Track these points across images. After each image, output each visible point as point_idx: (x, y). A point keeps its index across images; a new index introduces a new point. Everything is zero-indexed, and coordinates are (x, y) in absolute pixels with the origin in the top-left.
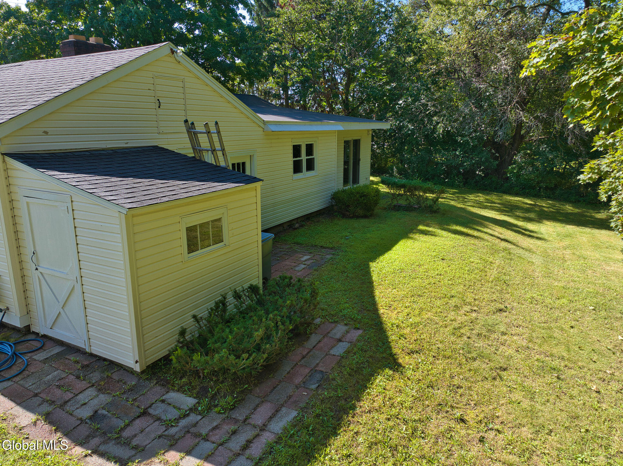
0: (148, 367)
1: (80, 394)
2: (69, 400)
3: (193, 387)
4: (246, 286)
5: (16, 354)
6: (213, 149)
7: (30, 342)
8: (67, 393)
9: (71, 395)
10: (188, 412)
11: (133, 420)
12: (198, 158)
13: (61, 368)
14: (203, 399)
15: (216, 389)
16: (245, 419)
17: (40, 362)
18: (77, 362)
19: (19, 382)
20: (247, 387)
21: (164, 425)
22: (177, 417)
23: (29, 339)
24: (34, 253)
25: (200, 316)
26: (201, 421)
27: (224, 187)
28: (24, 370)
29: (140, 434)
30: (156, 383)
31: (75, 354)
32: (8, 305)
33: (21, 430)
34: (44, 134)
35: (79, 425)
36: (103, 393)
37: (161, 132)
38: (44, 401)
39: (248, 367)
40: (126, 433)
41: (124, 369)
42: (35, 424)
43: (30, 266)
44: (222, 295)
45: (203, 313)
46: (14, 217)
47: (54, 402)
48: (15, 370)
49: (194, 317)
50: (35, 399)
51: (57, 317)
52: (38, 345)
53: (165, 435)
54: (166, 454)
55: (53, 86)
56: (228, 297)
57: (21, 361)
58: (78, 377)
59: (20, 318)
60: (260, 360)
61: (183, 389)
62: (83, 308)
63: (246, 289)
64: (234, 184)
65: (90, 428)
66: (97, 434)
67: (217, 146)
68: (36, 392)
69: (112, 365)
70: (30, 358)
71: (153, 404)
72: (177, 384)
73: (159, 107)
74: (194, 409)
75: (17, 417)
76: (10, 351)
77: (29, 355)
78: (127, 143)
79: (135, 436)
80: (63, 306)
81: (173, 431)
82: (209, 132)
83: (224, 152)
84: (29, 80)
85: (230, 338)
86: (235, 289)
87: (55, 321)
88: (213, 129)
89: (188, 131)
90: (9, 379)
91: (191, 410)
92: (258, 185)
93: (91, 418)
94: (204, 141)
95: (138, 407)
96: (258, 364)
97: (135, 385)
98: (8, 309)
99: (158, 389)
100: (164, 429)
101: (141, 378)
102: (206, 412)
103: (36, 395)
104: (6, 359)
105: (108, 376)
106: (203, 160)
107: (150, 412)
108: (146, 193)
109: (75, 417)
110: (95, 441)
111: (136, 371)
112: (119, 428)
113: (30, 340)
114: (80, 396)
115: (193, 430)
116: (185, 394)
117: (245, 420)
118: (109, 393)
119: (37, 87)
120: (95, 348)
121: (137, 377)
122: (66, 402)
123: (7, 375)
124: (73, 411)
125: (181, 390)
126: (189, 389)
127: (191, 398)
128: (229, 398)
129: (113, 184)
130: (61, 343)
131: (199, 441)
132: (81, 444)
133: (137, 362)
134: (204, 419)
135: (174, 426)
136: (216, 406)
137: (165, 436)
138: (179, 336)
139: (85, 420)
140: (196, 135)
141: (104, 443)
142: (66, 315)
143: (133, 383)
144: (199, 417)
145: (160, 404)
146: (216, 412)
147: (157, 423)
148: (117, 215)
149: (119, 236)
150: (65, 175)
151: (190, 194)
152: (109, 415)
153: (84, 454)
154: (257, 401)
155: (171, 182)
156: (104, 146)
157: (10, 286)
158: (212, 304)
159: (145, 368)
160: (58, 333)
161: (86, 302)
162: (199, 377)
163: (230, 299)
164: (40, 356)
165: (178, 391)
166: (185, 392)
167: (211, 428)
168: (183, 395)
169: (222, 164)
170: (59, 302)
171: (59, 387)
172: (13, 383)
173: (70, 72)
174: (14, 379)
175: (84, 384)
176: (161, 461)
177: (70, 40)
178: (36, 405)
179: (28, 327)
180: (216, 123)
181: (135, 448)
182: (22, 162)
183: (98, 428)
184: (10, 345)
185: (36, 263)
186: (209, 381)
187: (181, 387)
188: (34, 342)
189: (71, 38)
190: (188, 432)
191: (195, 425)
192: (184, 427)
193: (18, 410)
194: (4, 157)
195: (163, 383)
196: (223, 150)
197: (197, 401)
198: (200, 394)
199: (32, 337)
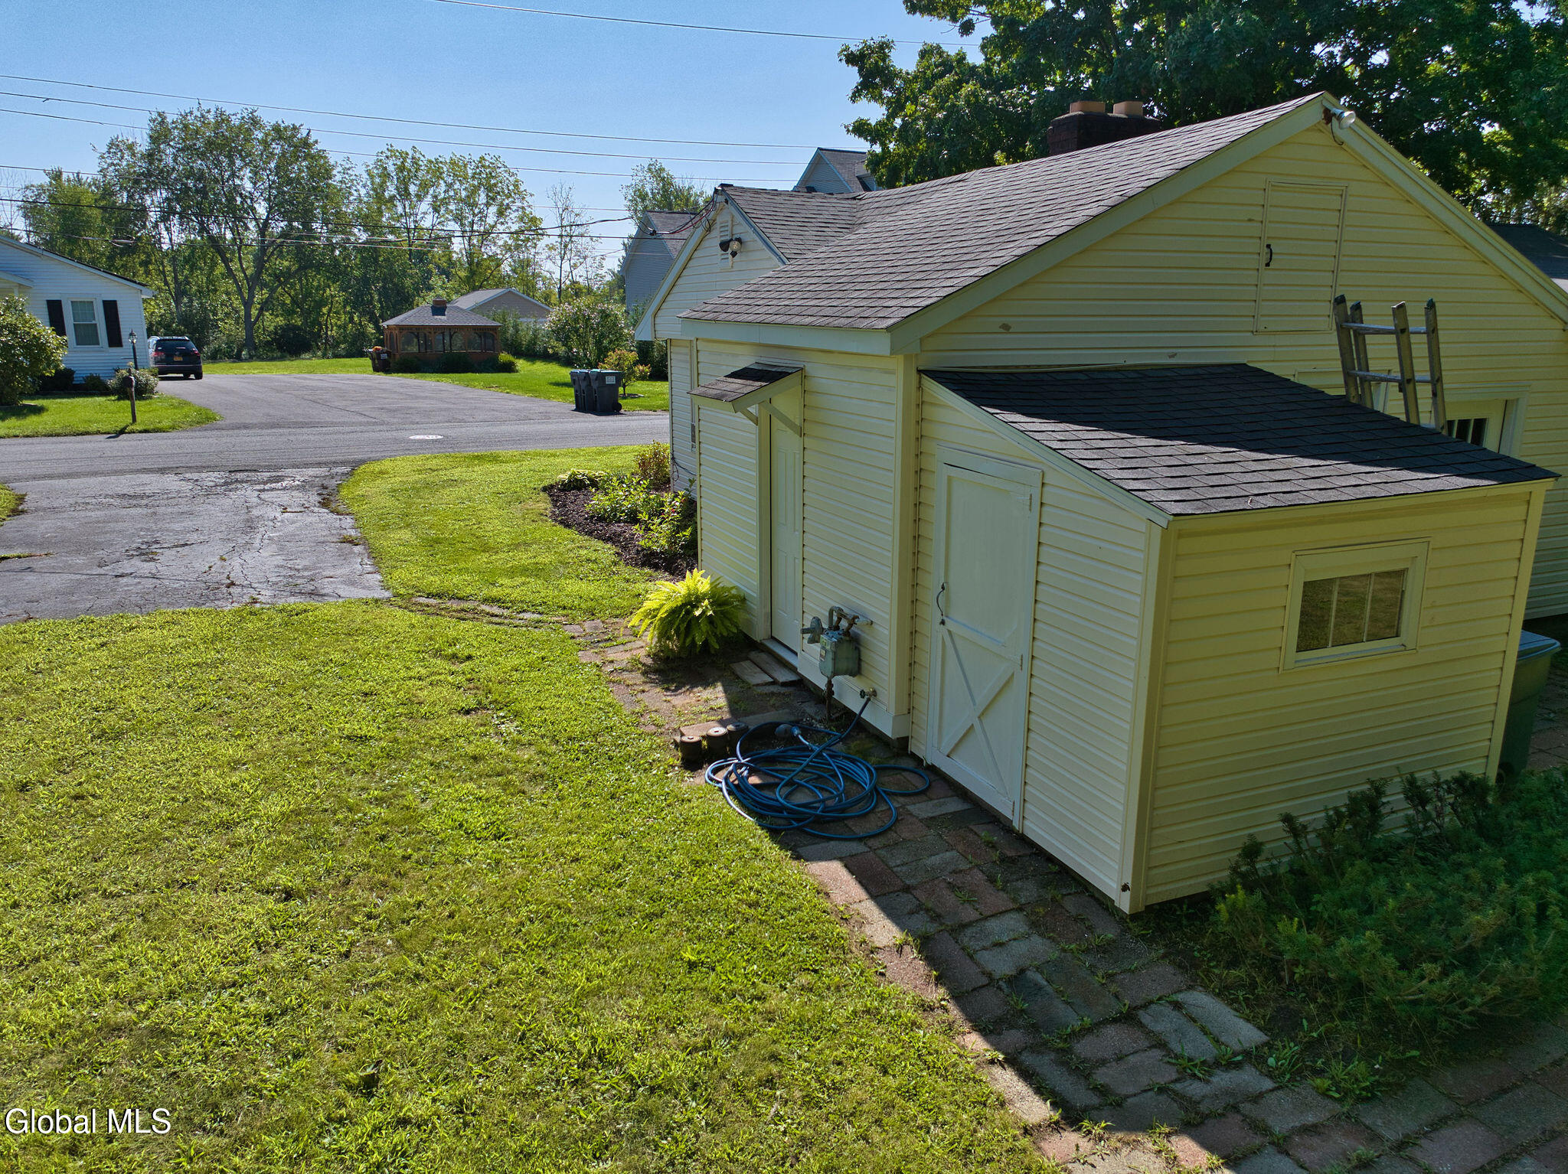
0: (1149, 908)
1: (993, 920)
2: (970, 924)
3: (1257, 998)
4: (1448, 773)
5: (877, 790)
6: (1408, 376)
7: (906, 774)
8: (967, 905)
9: (974, 915)
10: (1239, 1058)
11: (1101, 1023)
12: (1354, 401)
13: (960, 847)
14: (1282, 1041)
15: (1322, 1029)
16: (1403, 1143)
17: (921, 821)
18: (993, 846)
19: (879, 852)
20: (1414, 1057)
21: (1174, 1064)
22: (1209, 1058)
23: (903, 766)
24: (943, 588)
25: (1301, 820)
26: (1273, 1096)
27: (1431, 485)
28: (890, 829)
29: (1114, 1063)
30: (1164, 957)
31: (990, 827)
32: (876, 687)
33: (872, 952)
34: (1002, 330)
35: (984, 986)
36: (1041, 935)
37: (1262, 328)
38: (920, 907)
39: (1431, 1002)
40: (1085, 1048)
41: (1092, 896)
42: (900, 949)
43: (930, 614)
44: (1372, 783)
45: (1313, 818)
46: (918, 505)
47: (939, 916)
48: (872, 825)
49: (1288, 819)
50: (905, 897)
51: (965, 735)
52: (917, 783)
53: (1174, 1091)
54: (1173, 1138)
55: (1032, 222)
56: (1388, 790)
57: (885, 808)
58: (992, 880)
59: (895, 718)
60: (1472, 997)
61: (1230, 994)
62: (1022, 729)
63: (1446, 782)
64: (1461, 479)
65: (1007, 1003)
66: (1021, 1022)
67: (1422, 369)
68: (907, 882)
69: (1064, 876)
70: (903, 806)
71: (1151, 1002)
72: (1219, 976)
73: (1268, 265)
74: (1253, 1057)
75: (868, 923)
76: (868, 782)
77: (901, 800)
78: (1173, 356)
79: (1103, 1062)
80: (983, 714)
81: (1194, 1089)
82: (1403, 331)
83: (1438, 387)
84: (981, 213)
85: (1391, 907)
86: (1412, 774)
87: (961, 741)
88: (1417, 322)
89: (1340, 328)
90: (860, 839)
91: (1247, 1053)
92: (1540, 488)
93: (1011, 981)
94: (1381, 354)
95: (1116, 996)
96: (1464, 1005)
97: (1114, 941)
98: (875, 693)
99: (1166, 970)
100: (1174, 1076)
101: (1129, 929)
102: (1288, 1076)
103: (907, 889)
104: (858, 796)
105: (1053, 900)
106: (1369, 405)
107: (1143, 1021)
108: (1215, 480)
109: (977, 964)
110: (1015, 1037)
111: (1118, 910)
112: (1069, 1030)
113: (905, 770)
114: (993, 925)
115: (1247, 1107)
116: (1235, 1010)
117: (1401, 1146)
118: (1052, 939)
119: (998, 227)
120: (1031, 825)
121: (1118, 923)
122: (964, 926)
123: (859, 829)
124: (976, 951)
125: (1224, 993)
126: (1246, 999)
127: (1249, 1025)
128: (1358, 1067)
129: (1139, 453)
130: (962, 793)
131: (1262, 1147)
132: (985, 1031)
133: (1125, 888)
134: (1280, 1093)
135: (1199, 1079)
136: (1320, 1073)
137: (1176, 1093)
138: (1239, 855)
139: (998, 980)
140: (1360, 339)
141: (1033, 1049)
142: (986, 736)
143: (1110, 936)
144: (1268, 1084)
145: (1168, 1010)
146: (1316, 1088)
147: (1157, 1053)
148: (1143, 527)
149: (1139, 578)
150: (1035, 424)
151: (1332, 495)
152: (1049, 989)
153: (989, 1056)
154: (1444, 1107)
155: (1281, 460)
156: (1120, 362)
157: (887, 648)
158: (1340, 799)
159: (1141, 908)
160: (961, 771)
161: (1032, 716)
162: (1281, 980)
163: (1395, 798)
164: (922, 809)
165: (1218, 995)
166: (1235, 1005)
167: (1297, 1124)
168: (1228, 1009)
169: (1427, 420)
170: (974, 704)
171: (952, 887)
172: (867, 849)
173: (1067, 189)
174: (871, 842)
175: (1001, 900)
176: (1160, 1151)
177: (1071, 114)
178: (906, 911)
179: (904, 741)
180: (1431, 305)
181: (1102, 1091)
182: (953, 391)
183: (1022, 1011)
184: (869, 769)
185: (943, 609)
186: (1303, 1001)
187: (1227, 988)
188: (912, 775)
189: (1075, 110)
190: (1235, 1108)
191: (1257, 1098)
192: (1228, 1093)
193: (869, 908)
194: (920, 378)
195: (1181, 962)
196: (1436, 381)
197: (1265, 1038)
198: (1279, 1025)
199: (910, 764)
